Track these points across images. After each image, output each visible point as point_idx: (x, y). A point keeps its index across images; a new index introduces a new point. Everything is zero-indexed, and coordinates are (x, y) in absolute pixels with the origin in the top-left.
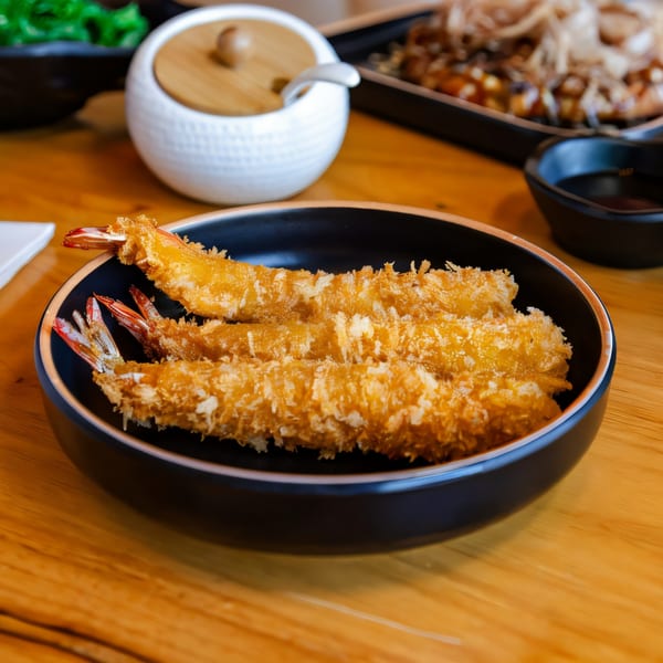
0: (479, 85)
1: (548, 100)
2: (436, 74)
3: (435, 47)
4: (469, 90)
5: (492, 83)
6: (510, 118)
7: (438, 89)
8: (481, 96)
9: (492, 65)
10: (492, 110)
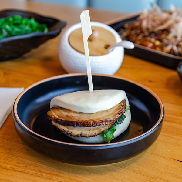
0: (154, 43)
1: (175, 48)
2: (140, 40)
3: (138, 31)
4: (150, 45)
5: (158, 43)
6: (164, 53)
7: (141, 44)
8: (154, 47)
9: (157, 37)
10: (158, 51)
